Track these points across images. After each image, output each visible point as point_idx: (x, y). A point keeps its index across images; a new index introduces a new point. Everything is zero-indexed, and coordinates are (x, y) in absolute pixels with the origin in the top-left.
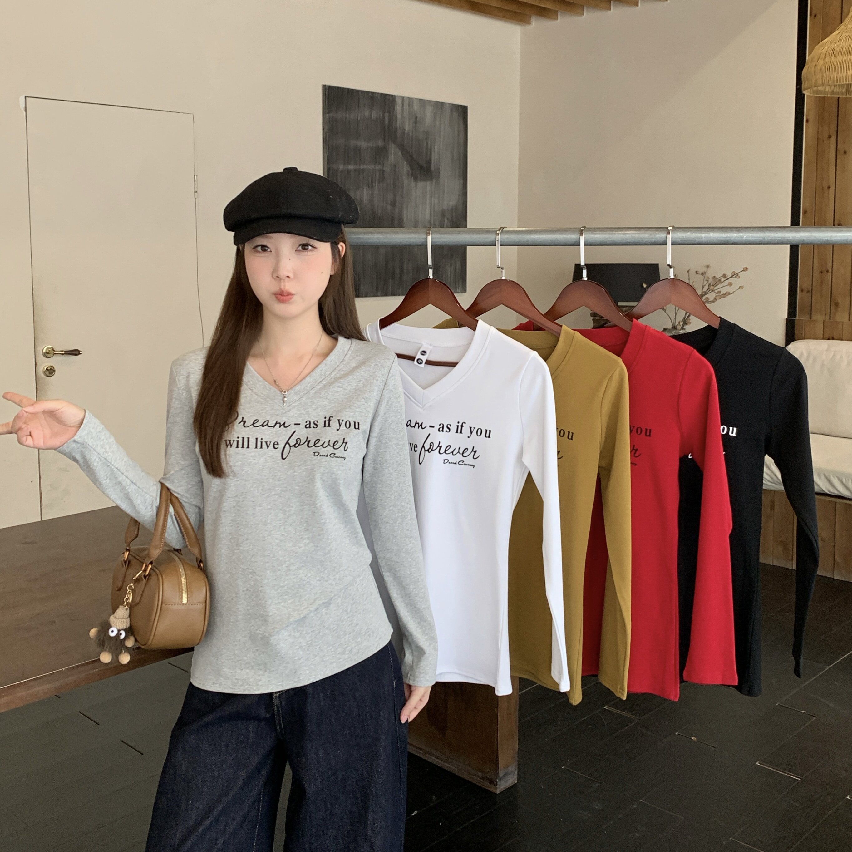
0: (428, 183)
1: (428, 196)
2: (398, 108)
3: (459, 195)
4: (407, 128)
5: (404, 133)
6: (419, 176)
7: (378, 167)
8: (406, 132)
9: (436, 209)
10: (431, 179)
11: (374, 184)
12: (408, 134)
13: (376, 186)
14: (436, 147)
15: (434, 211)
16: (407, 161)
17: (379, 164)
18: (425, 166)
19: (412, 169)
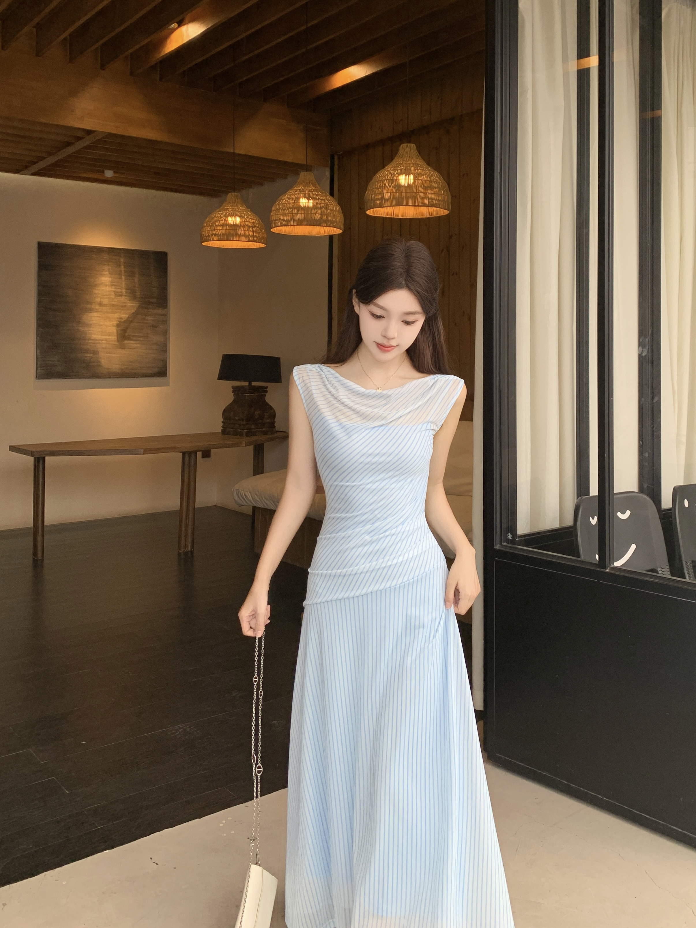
0: (116, 337)
1: (107, 337)
2: (160, 311)
3: (108, 369)
4: (149, 318)
5: (146, 316)
6: (120, 328)
7: (124, 290)
8: (147, 318)
9: (99, 345)
10: (118, 341)
11: (113, 287)
12: (145, 319)
13: (111, 289)
14: (138, 345)
15: (97, 343)
16: (128, 317)
17: (126, 292)
18: (127, 334)
19: (124, 322)
